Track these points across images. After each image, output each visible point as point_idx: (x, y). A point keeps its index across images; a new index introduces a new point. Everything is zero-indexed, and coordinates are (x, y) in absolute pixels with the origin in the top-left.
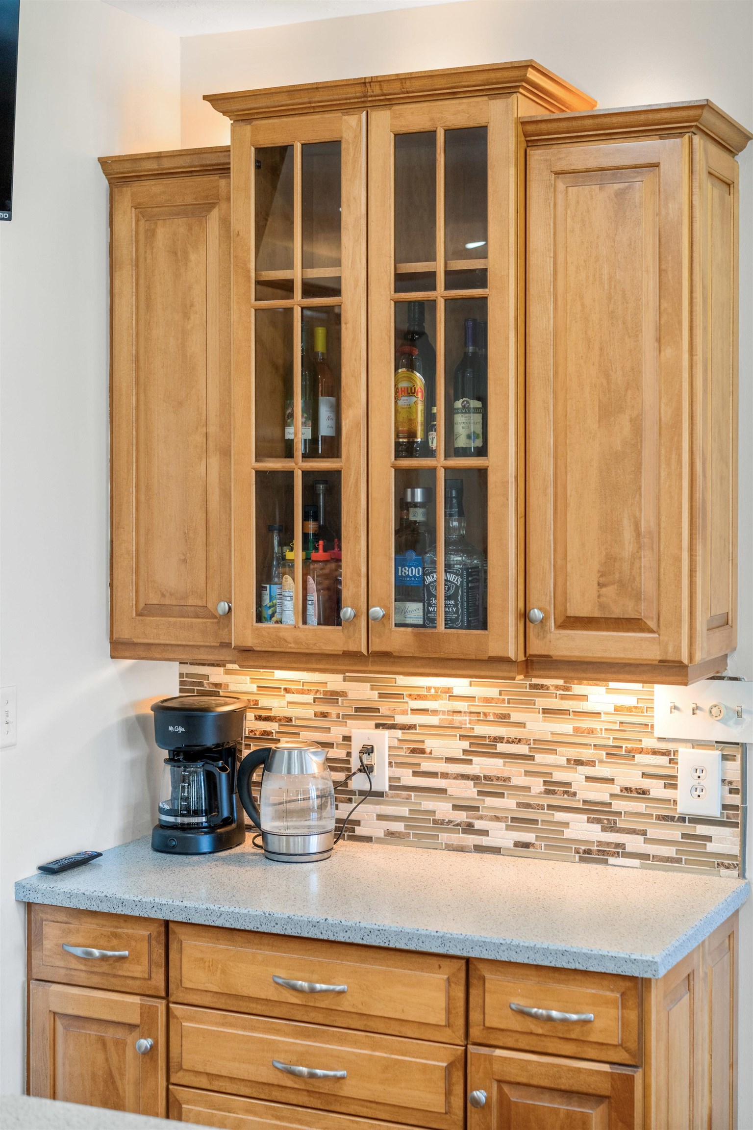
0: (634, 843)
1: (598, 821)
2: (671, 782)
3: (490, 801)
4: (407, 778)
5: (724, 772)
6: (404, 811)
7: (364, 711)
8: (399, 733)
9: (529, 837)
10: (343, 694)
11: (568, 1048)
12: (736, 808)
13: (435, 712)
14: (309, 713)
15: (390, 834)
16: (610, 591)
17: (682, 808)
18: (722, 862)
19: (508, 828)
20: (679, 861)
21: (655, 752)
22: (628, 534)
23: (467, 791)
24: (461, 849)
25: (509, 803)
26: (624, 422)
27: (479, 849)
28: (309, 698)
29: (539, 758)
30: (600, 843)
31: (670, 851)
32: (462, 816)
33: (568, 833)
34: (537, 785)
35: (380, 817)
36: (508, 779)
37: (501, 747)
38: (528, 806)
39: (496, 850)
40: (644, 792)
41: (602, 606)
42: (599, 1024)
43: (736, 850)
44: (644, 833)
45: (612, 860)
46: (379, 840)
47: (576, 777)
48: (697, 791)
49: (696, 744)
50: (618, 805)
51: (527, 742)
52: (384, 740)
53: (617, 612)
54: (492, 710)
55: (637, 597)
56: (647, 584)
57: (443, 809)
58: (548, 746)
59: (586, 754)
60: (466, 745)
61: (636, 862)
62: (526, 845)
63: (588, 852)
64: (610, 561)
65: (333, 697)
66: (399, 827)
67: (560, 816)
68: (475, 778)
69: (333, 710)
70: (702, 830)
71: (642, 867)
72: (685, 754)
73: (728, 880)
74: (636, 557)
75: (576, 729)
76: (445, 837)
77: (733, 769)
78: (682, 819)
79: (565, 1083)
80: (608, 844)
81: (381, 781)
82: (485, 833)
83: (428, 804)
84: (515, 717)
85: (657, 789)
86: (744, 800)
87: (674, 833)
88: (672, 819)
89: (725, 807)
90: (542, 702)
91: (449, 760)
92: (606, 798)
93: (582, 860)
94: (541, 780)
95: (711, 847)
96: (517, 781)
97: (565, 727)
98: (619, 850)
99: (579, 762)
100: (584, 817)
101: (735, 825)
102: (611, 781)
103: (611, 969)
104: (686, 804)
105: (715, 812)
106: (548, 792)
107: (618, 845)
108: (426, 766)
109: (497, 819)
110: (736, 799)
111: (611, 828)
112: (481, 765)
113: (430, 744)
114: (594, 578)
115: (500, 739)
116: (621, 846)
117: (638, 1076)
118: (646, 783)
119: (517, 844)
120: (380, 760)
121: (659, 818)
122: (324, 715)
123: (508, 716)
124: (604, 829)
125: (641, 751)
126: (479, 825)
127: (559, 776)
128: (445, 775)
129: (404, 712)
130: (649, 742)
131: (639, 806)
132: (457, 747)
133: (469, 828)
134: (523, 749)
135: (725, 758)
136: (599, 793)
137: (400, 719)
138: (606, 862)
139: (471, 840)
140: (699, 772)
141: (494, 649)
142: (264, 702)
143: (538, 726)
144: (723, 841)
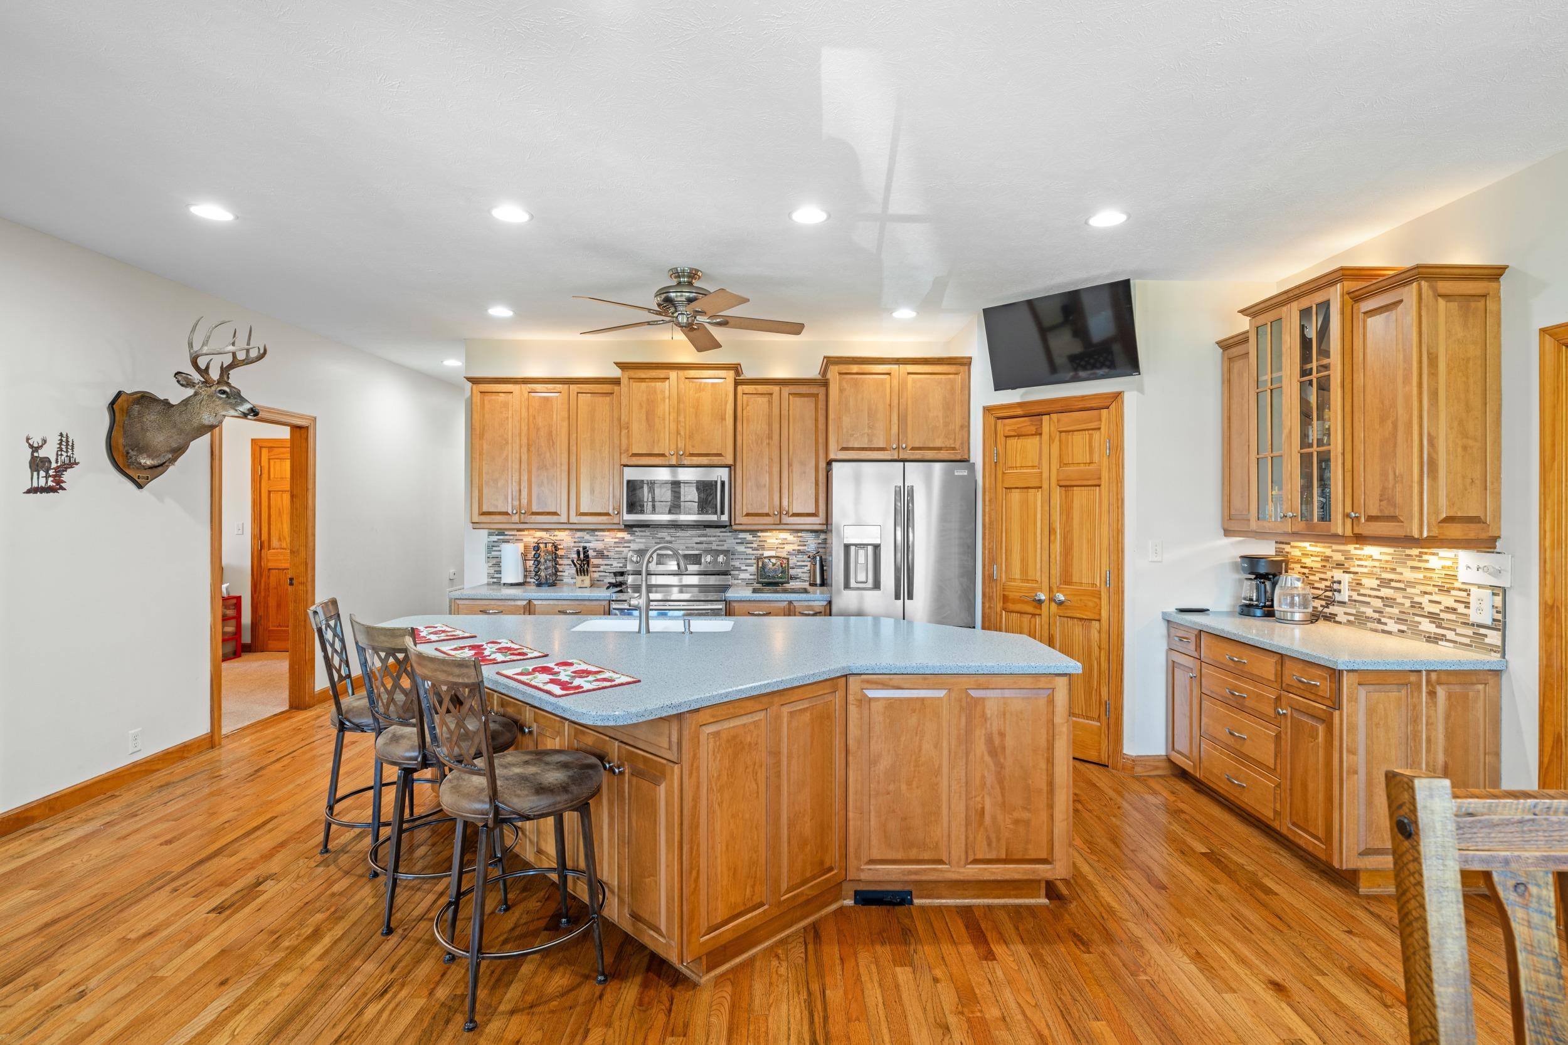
0: (1450, 635)
1: (1434, 622)
2: (1467, 605)
3: (1388, 609)
4: (1355, 597)
5: (1493, 601)
6: (1354, 611)
7: (1339, 565)
8: (1352, 575)
9: (1404, 628)
10: (1331, 557)
11: (1312, 697)
12: (1499, 621)
13: (1366, 567)
14: (1319, 565)
15: (1348, 621)
16: (1384, 503)
17: (1473, 619)
18: (1492, 649)
19: (1396, 623)
20: (1471, 646)
21: (1460, 590)
22: (1391, 477)
23: (1378, 603)
24: (1376, 631)
25: (1395, 611)
26: (1389, 423)
27: (1384, 631)
28: (1319, 559)
29: (1409, 590)
30: (1435, 634)
31: (1467, 641)
32: (1376, 616)
33: (1421, 627)
34: (1408, 603)
35: (1346, 613)
36: (1395, 599)
37: (1393, 584)
38: (1404, 613)
39: (1390, 633)
40: (1455, 609)
41: (1381, 511)
42: (1322, 688)
43: (1499, 643)
44: (1455, 630)
45: (1440, 643)
46: (1345, 624)
47: (1425, 600)
48: (1480, 610)
49: (1480, 586)
50: (1443, 615)
51: (1403, 582)
52: (1346, 578)
53: (1387, 513)
54: (1389, 566)
55: (1394, 505)
56: (1399, 500)
57: (1369, 612)
58: (1411, 584)
59: (1429, 589)
60: (1378, 582)
61: (1451, 645)
62: (1403, 632)
63: (1429, 637)
64: (1384, 489)
65: (1327, 559)
66: (1352, 618)
67: (1417, 619)
68: (1382, 598)
69: (1327, 565)
70: (1482, 631)
71: (1454, 647)
72: (1474, 590)
73: (1496, 657)
74: (1394, 487)
76: (1369, 625)
77: (1498, 600)
78: (1473, 625)
79: (1310, 711)
80: (1438, 634)
81: (1344, 596)
82: (1385, 624)
83: (1363, 609)
84: (1399, 570)
85: (1461, 608)
86: (1505, 617)
87: (1470, 632)
88: (1468, 624)
89: (1494, 620)
90: (1410, 563)
91: (1372, 589)
92: (1438, 611)
93: (1427, 641)
94: (1409, 601)
95: (1487, 640)
96: (1399, 600)
97: (1420, 576)
98: (1443, 638)
99: (1425, 593)
100: (1428, 620)
101: (1499, 630)
102: (1439, 603)
103: (1322, 663)
104: (1474, 617)
105: (1489, 622)
106: (1412, 606)
107: (1443, 635)
108: (1363, 591)
109: (1391, 618)
110: (1499, 617)
111: (1439, 626)
112: (1385, 592)
113: (1365, 581)
114: (1378, 497)
115: (1392, 580)
117: (1337, 713)
118: (1456, 605)
119: (1399, 631)
120: (1345, 587)
121: (1462, 623)
122: (1325, 566)
123: (1395, 569)
124: (1437, 627)
125: (1454, 589)
126: (1383, 620)
127: (1417, 599)
128: (1370, 596)
129: (1354, 566)
130: (1457, 585)
131: (1453, 617)
132: (1374, 583)
133: (1379, 622)
134: (1401, 585)
135: (1494, 594)
136: (1435, 609)
137: (1352, 569)
138: (1437, 643)
139: (1380, 627)
140: (1481, 601)
141: (1333, 531)
142: (1304, 560)
143: (1408, 575)
144: (1494, 638)
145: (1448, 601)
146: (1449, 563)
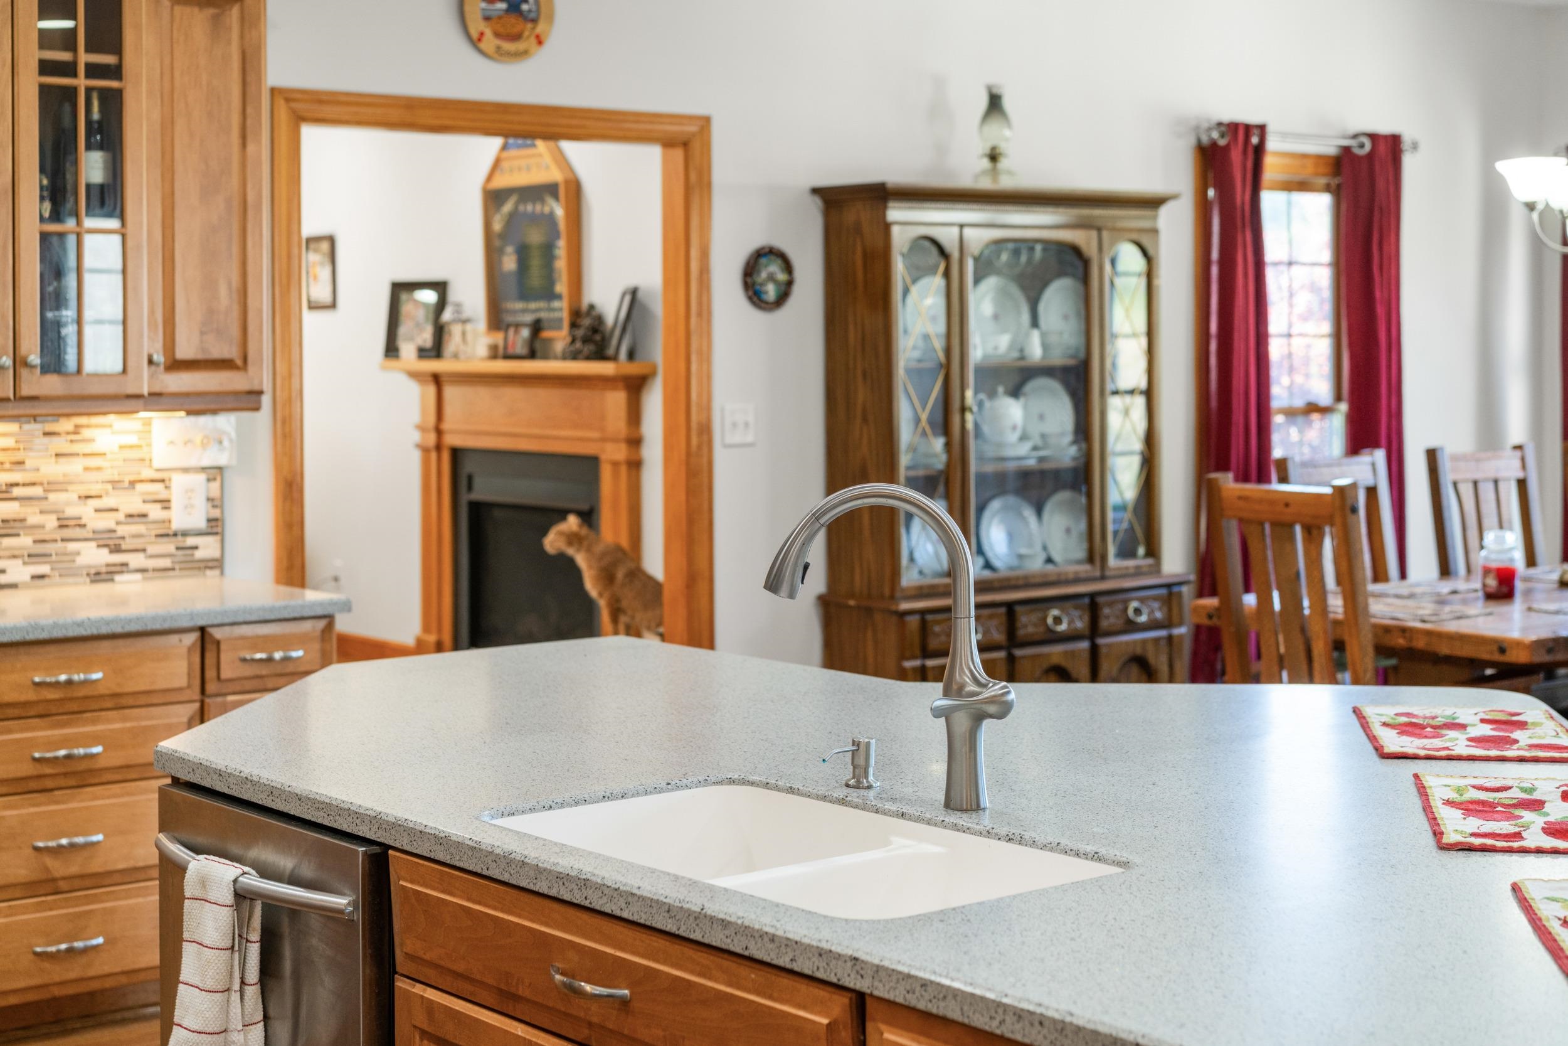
0: (136, 560)
1: (105, 546)
2: (165, 504)
5: (208, 490)
9: (44, 569)
12: (215, 519)
17: (175, 526)
18: (206, 566)
19: (25, 563)
20: (173, 569)
21: (153, 481)
25: (25, 541)
29: (52, 497)
30: (108, 565)
31: (166, 563)
33: (81, 561)
34: (51, 522)
36: (23, 520)
37: (17, 492)
38: (43, 541)
39: (14, 586)
40: (144, 516)
43: (216, 554)
44: (144, 550)
45: (117, 578)
47: (86, 512)
48: (188, 507)
49: (186, 470)
50: (122, 530)
51: (41, 484)
58: (59, 486)
59: (94, 489)
61: (138, 576)
62: (42, 577)
63: (98, 574)
67: (72, 546)
70: (191, 541)
71: (144, 579)
72: (178, 480)
73: (210, 579)
75: (86, 469)
77: (215, 486)
78: (175, 535)
80: (114, 565)
84: (30, 462)
85: (155, 512)
86: (223, 511)
87: (169, 547)
88: (167, 535)
89: (209, 520)
90: (54, 447)
92: (111, 525)
93: (93, 581)
94: (54, 517)
95: (199, 554)
96: (32, 520)
97: (76, 468)
98: (124, 567)
99: (88, 498)
100: (93, 544)
101: (216, 534)
102: (116, 510)
104: (179, 519)
105: (201, 525)
106: (61, 527)
107: (122, 565)
109: (15, 557)
111: (116, 549)
115: (14, 485)
116: (125, 565)
118: (145, 509)
119: (34, 577)
121: (157, 535)
124: (111, 552)
125: (141, 481)
127: (70, 512)
130: (147, 473)
131: (140, 529)
134: (37, 491)
135: (207, 480)
136: (105, 522)
138: (112, 580)
140: (189, 491)
143: (51, 469)
144: (207, 548)
145: (131, 503)
146: (133, 440)
